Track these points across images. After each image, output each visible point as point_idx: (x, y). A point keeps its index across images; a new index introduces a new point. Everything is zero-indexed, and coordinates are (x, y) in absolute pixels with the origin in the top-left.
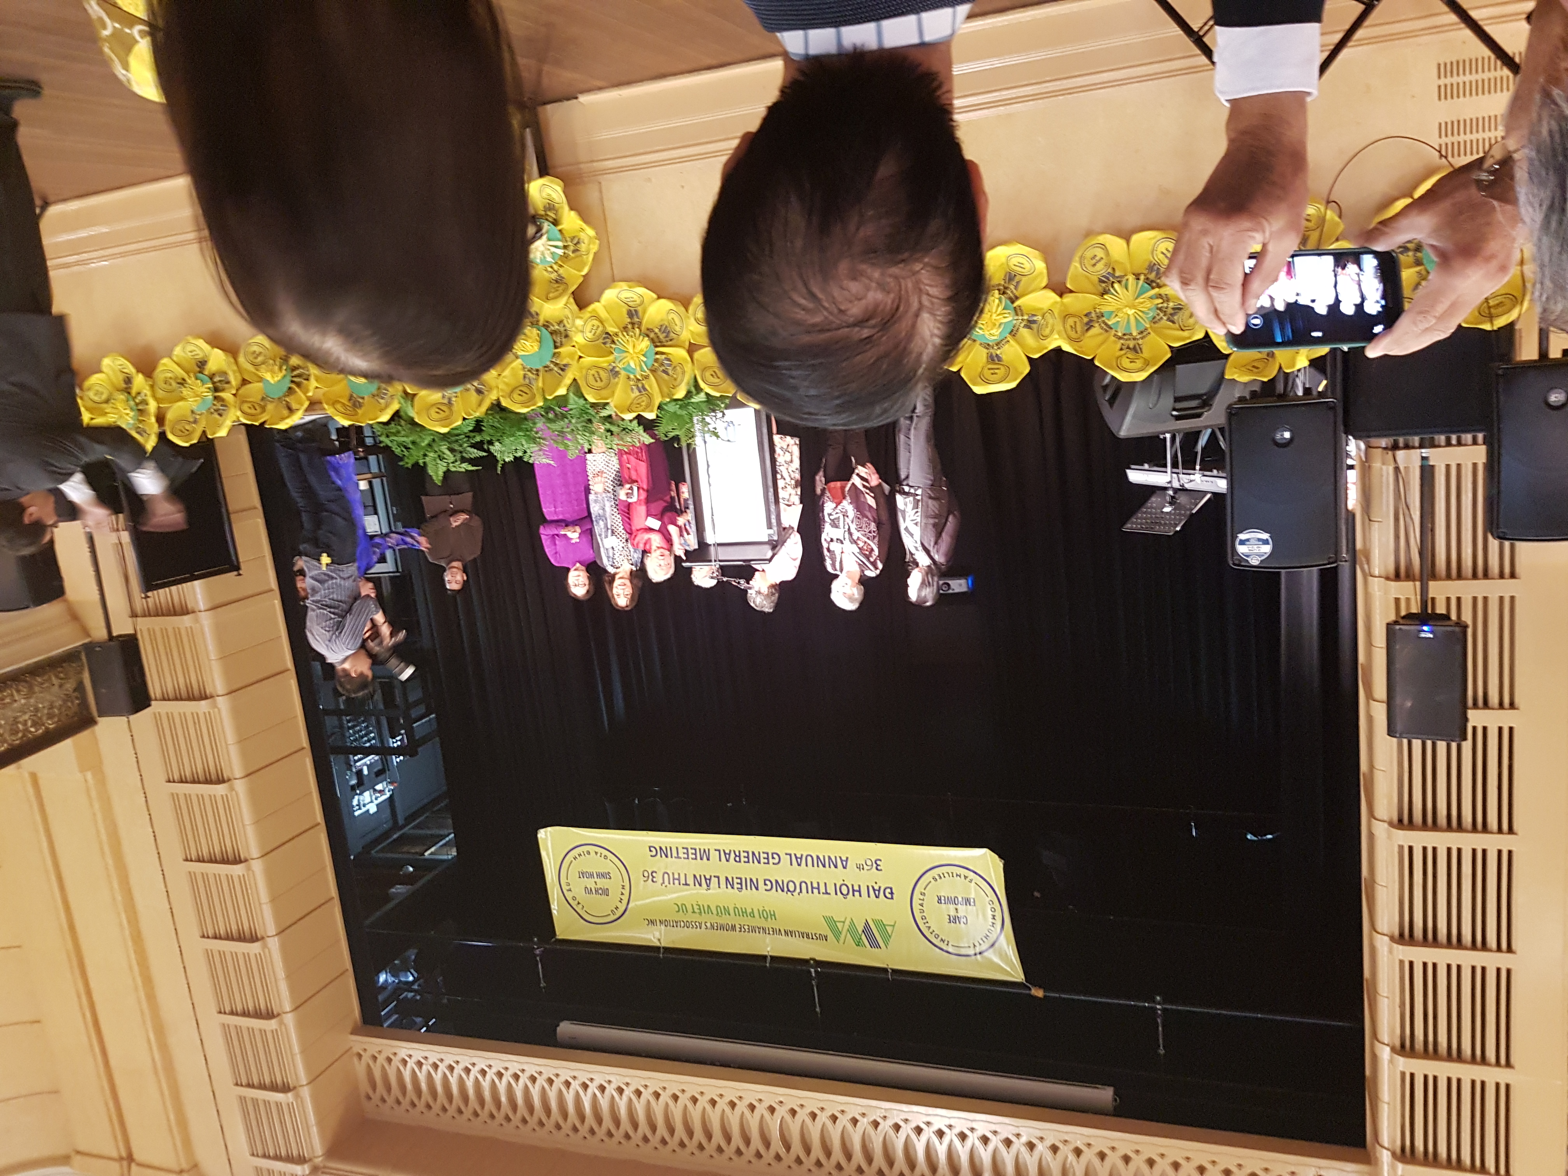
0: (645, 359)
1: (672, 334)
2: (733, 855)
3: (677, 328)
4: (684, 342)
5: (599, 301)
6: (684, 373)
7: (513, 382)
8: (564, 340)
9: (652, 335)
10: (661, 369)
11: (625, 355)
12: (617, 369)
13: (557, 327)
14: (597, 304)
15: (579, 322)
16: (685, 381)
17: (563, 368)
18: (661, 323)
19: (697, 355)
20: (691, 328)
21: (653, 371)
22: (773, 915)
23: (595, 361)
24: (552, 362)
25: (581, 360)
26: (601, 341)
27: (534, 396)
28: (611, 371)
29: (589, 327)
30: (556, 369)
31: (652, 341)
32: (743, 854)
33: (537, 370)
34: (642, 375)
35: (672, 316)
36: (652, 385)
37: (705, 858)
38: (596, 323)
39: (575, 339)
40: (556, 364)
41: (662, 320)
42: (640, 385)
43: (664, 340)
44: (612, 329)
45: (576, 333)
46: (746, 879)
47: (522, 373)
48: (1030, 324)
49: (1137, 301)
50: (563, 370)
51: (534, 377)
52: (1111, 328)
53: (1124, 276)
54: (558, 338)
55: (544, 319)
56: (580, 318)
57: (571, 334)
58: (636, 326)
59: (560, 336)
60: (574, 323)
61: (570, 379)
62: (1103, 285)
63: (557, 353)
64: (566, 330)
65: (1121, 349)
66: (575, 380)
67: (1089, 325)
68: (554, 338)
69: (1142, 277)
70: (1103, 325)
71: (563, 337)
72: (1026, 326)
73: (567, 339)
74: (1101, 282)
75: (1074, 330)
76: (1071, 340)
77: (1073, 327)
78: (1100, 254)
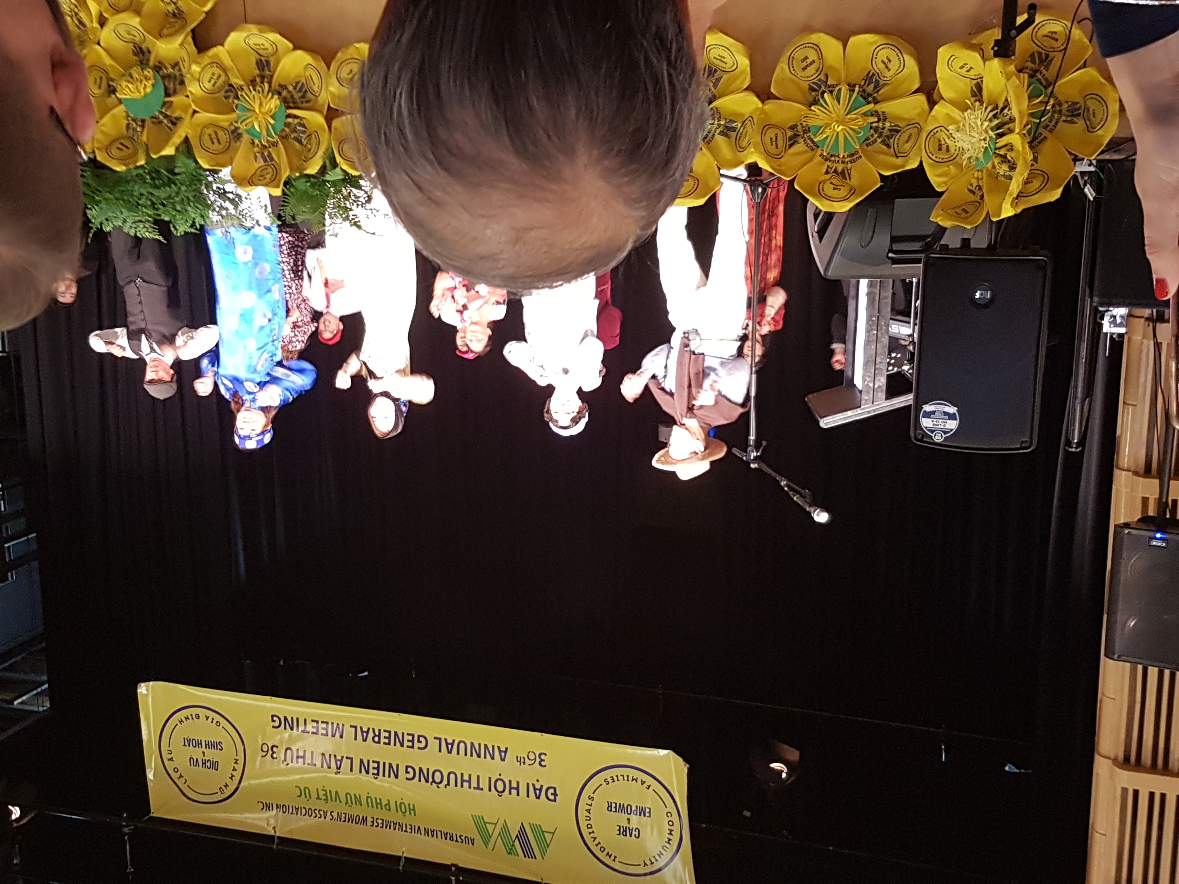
0: (272, 122)
1: (309, 94)
2: (371, 734)
3: (316, 88)
4: (323, 105)
5: (222, 45)
6: (319, 144)
7: (114, 133)
8: (178, 87)
9: (284, 93)
10: (292, 136)
11: (249, 114)
12: (240, 131)
13: (171, 70)
14: (220, 48)
15: (195, 68)
16: (320, 153)
17: (175, 122)
18: (298, 80)
19: (335, 123)
20: (332, 89)
21: (284, 138)
22: (413, 810)
23: (211, 118)
24: (161, 113)
25: (197, 115)
26: (223, 93)
27: (136, 153)
28: (233, 132)
29: (208, 76)
30: (165, 121)
31: (285, 101)
32: (383, 734)
33: (143, 121)
34: (268, 141)
35: (310, 72)
36: (280, 155)
37: (338, 735)
38: (218, 71)
39: (190, 88)
40: (166, 116)
41: (299, 76)
42: (266, 154)
43: (298, 101)
44: (237, 81)
45: (190, 81)
46: (384, 763)
47: (125, 122)
48: (727, 131)
49: (849, 116)
50: (174, 124)
51: (139, 129)
52: (818, 147)
53: (837, 85)
54: (172, 85)
55: (155, 59)
56: (198, 63)
57: (187, 81)
58: (266, 80)
59: (174, 82)
60: (190, 68)
61: (180, 137)
62: (813, 94)
63: (168, 102)
64: (182, 75)
65: (827, 173)
66: (187, 139)
67: (793, 141)
68: (167, 84)
69: (857, 89)
70: (809, 142)
71: (177, 83)
72: (722, 133)
73: (182, 86)
74: (811, 89)
75: (774, 143)
76: (769, 156)
77: (774, 140)
78: (812, 56)
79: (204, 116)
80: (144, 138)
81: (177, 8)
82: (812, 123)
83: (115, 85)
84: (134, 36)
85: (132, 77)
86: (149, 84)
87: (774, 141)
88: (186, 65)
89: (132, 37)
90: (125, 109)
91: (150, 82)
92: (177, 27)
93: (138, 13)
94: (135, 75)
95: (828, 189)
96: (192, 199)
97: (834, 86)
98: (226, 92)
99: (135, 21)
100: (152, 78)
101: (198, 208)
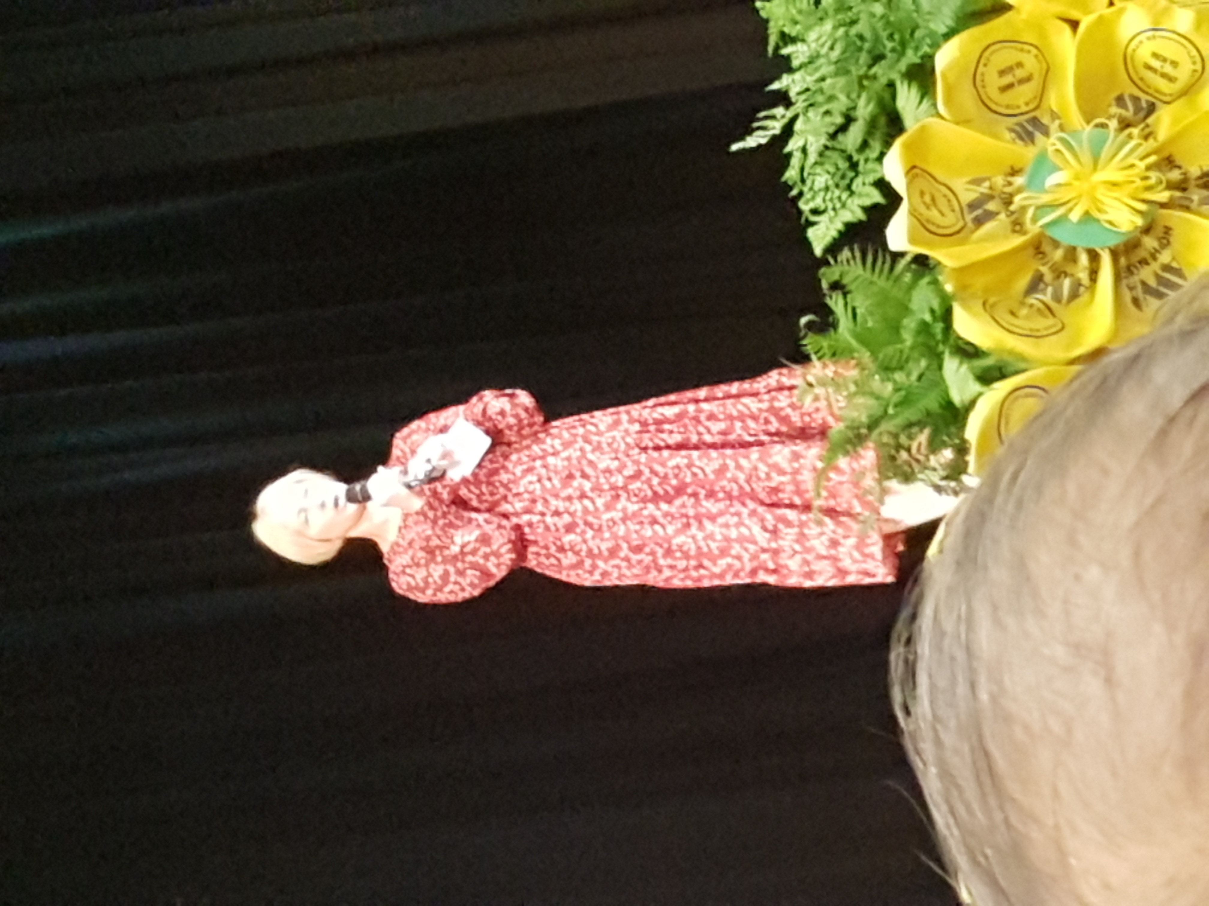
9: (1150, 242)
10: (1044, 269)
11: (1086, 158)
12: (1040, 137)
16: (1010, 341)
18: (1185, 273)
25: (1067, 29)
26: (1129, 88)
28: (1035, 122)
31: (1131, 244)
34: (1023, 209)
36: (992, 242)
42: (991, 206)
43: (1135, 280)
44: (1165, 121)
58: (1178, 194)
79: (1066, 48)
96: (853, 31)
98: (1136, 100)
101: (832, 48)
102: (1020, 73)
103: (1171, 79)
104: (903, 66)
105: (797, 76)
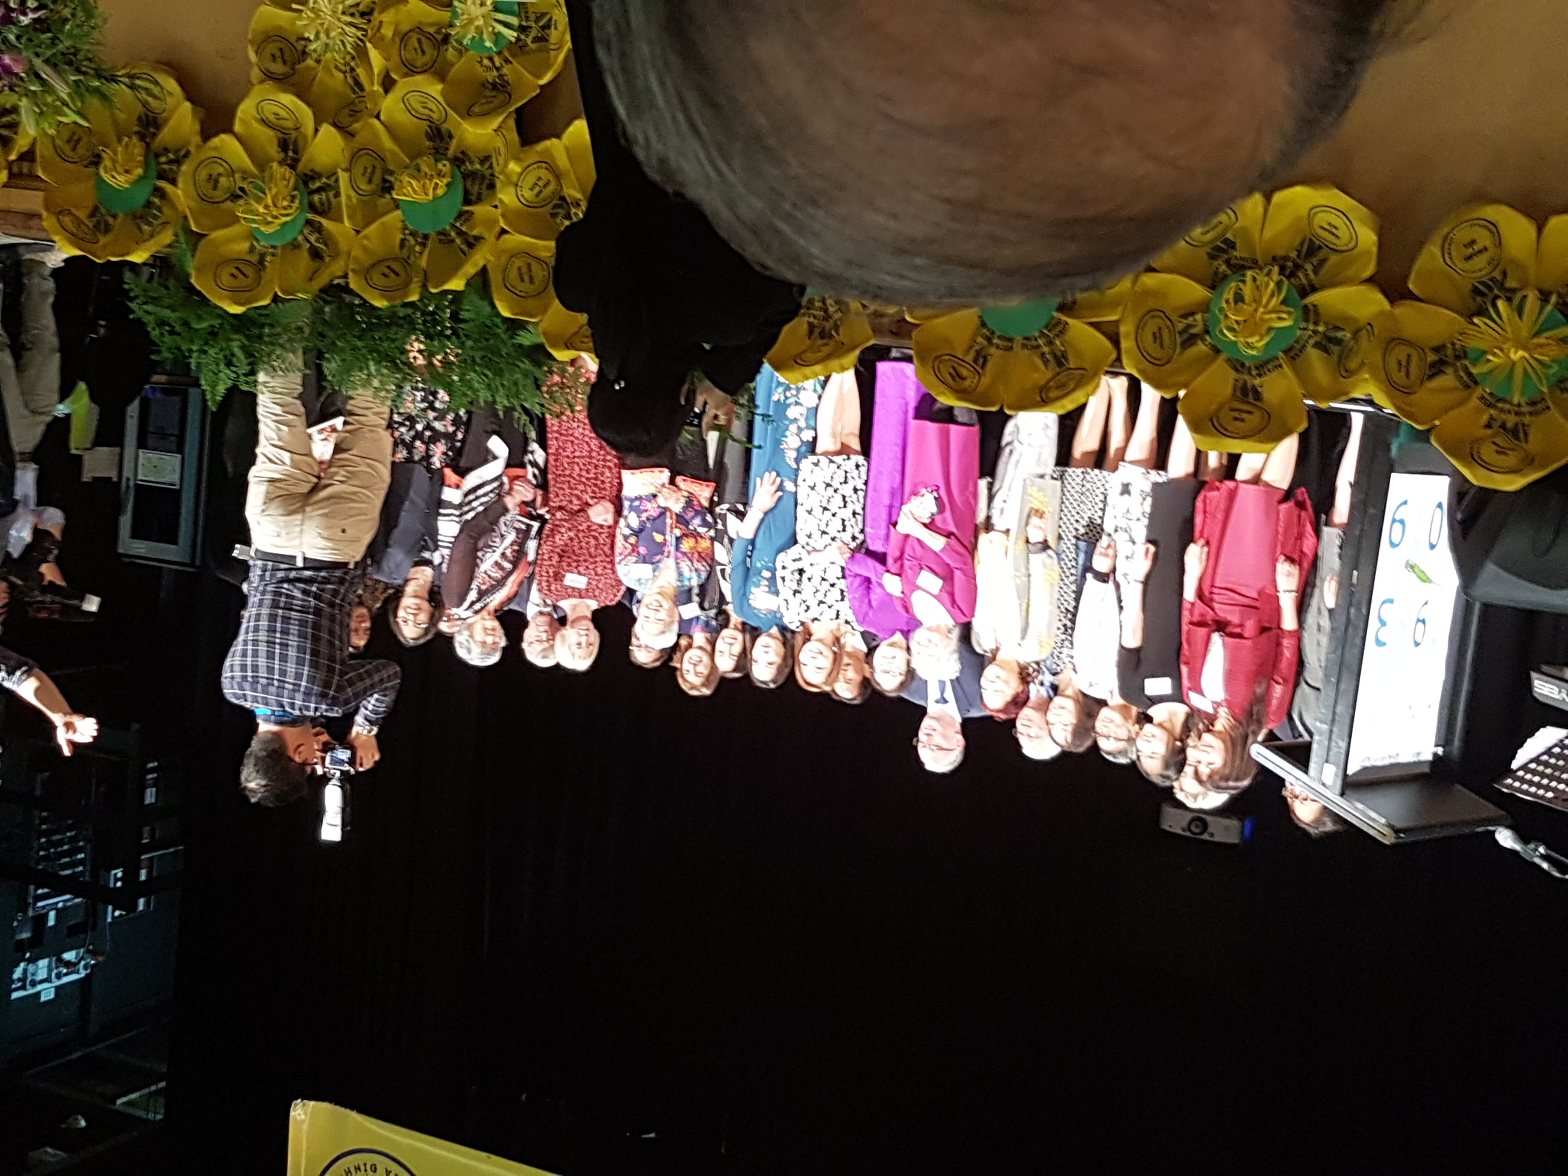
5: (559, 137)
7: (380, 250)
8: (484, 192)
14: (554, 141)
15: (514, 167)
17: (472, 243)
23: (527, 243)
24: (453, 226)
25: (505, 237)
29: (530, 180)
30: (458, 241)
33: (426, 237)
38: (545, 174)
39: (501, 196)
40: (460, 233)
44: (571, 192)
45: (503, 185)
47: (400, 236)
48: (1326, 344)
49: (1536, 341)
50: (471, 246)
51: (418, 248)
52: (1476, 383)
53: (1520, 289)
54: (476, 188)
55: (458, 146)
56: (518, 159)
57: (498, 185)
59: (481, 184)
60: (506, 165)
61: (476, 264)
62: (1479, 299)
63: (467, 212)
64: (493, 175)
65: (1488, 426)
66: (484, 270)
67: (1436, 369)
68: (469, 185)
69: (1553, 299)
70: (1462, 374)
71: (484, 186)
72: (1317, 345)
73: (489, 192)
74: (1476, 291)
75: (1403, 370)
76: (1393, 388)
77: (1404, 363)
78: (1484, 239)
79: (516, 239)
80: (423, 262)
81: (501, 76)
82: (1473, 344)
83: (392, 179)
84: (431, 110)
85: (419, 170)
86: (442, 182)
87: (1405, 366)
88: (501, 160)
89: (427, 112)
90: (402, 218)
91: (445, 181)
92: (496, 102)
93: (441, 76)
94: (425, 169)
95: (1488, 452)
96: (478, 360)
97: (1514, 291)
98: (555, 207)
99: (435, 89)
100: (448, 174)
101: (485, 375)
102: (524, 270)
103: (548, 183)
104: (504, 337)
105: (498, 399)
